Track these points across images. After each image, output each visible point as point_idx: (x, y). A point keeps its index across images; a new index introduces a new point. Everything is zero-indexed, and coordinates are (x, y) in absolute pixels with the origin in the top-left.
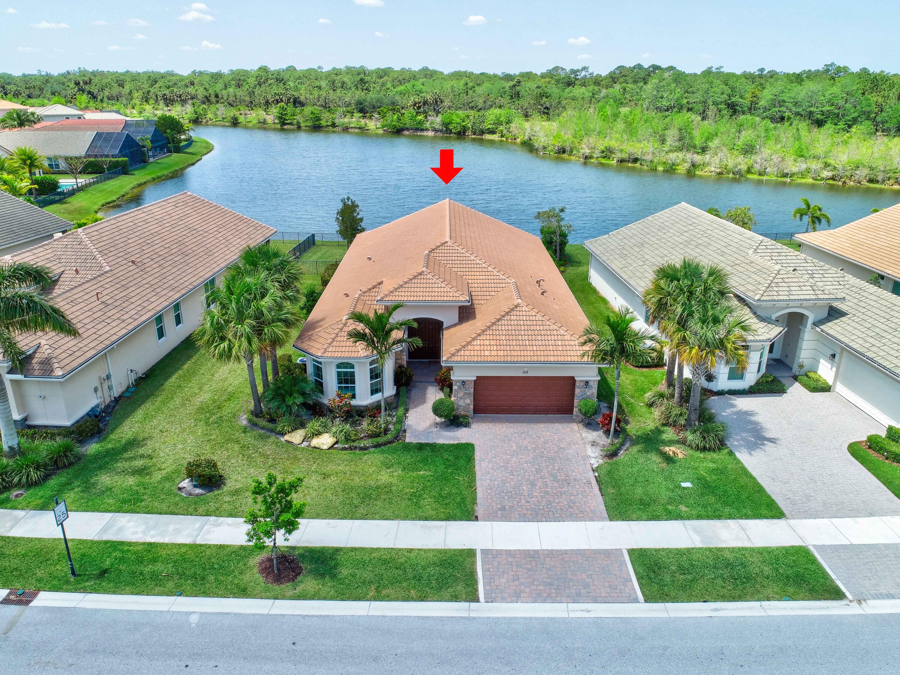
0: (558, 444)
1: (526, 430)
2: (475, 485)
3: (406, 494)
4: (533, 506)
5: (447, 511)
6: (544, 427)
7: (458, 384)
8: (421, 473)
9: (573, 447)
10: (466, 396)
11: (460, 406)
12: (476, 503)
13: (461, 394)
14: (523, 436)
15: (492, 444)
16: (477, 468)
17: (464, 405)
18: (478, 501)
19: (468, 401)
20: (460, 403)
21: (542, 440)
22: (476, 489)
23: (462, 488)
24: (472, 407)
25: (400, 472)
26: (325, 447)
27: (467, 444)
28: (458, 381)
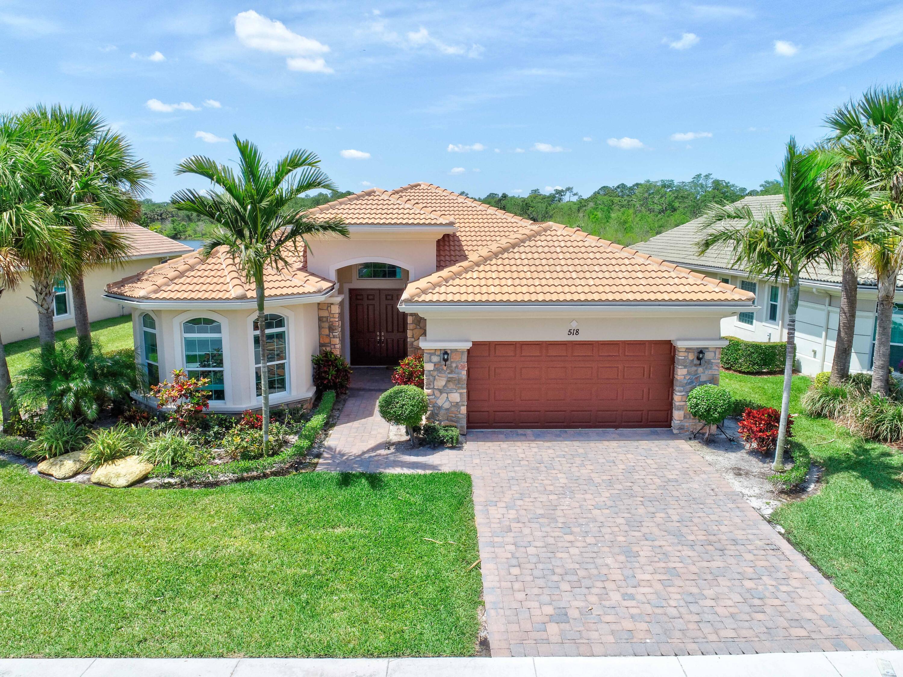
0: (660, 474)
1: (581, 451)
2: (477, 557)
3: (284, 580)
4: (648, 609)
5: (395, 626)
6: (619, 447)
7: (435, 359)
8: (338, 531)
9: (697, 478)
10: (451, 385)
11: (440, 408)
12: (482, 603)
13: (441, 383)
14: (578, 461)
15: (513, 474)
16: (479, 520)
17: (447, 405)
18: (487, 598)
19: (455, 397)
20: (440, 402)
21: (622, 466)
22: (478, 567)
23: (441, 563)
24: (464, 410)
25: (283, 530)
26: (122, 482)
27: (454, 473)
28: (434, 352)
